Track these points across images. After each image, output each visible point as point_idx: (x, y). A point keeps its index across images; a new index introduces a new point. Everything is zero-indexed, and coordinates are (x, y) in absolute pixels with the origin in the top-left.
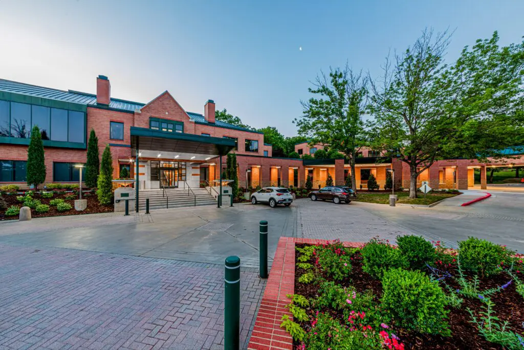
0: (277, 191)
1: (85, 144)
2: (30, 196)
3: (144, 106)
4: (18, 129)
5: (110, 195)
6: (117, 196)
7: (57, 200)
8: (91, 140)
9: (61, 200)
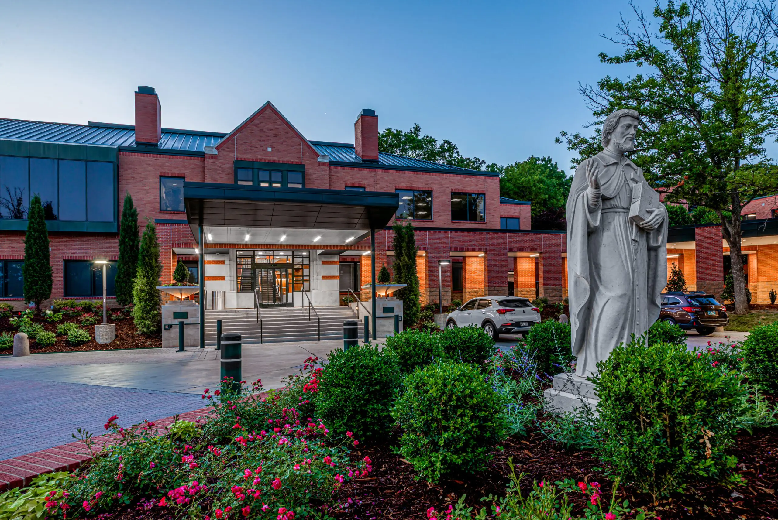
0: (501, 303)
1: (116, 224)
2: (28, 317)
3: (224, 139)
4: (11, 206)
5: (154, 317)
6: (167, 318)
7: (68, 324)
8: (125, 215)
9: (73, 325)
